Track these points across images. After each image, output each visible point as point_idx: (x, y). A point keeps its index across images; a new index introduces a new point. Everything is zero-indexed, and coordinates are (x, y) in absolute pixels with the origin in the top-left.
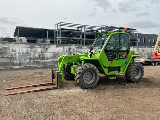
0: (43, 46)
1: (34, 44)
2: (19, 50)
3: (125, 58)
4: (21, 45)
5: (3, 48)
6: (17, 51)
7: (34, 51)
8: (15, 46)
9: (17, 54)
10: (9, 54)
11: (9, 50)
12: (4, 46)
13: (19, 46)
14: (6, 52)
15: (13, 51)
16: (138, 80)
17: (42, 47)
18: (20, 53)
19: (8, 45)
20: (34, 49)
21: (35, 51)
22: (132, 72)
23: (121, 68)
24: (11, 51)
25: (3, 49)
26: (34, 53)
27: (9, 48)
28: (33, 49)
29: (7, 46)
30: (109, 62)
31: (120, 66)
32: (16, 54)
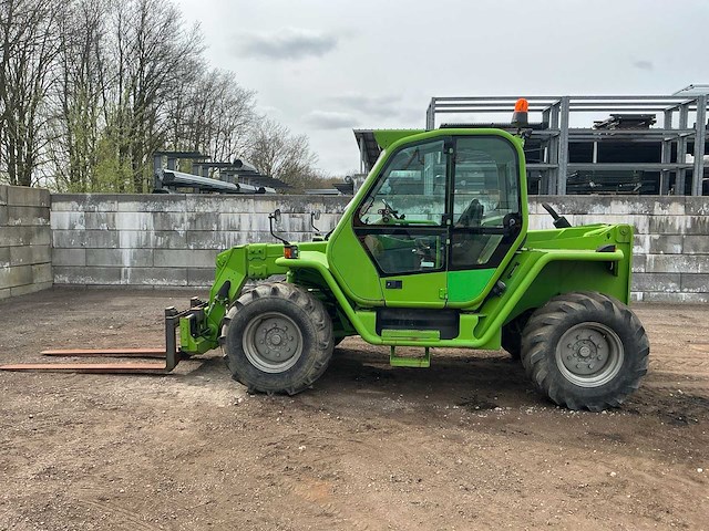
0: (340, 208)
1: (303, 201)
2: (251, 222)
3: (493, 263)
4: (259, 202)
5: (199, 216)
6: (245, 227)
7: (303, 227)
8: (236, 210)
9: (244, 236)
10: (218, 235)
11: (218, 223)
12: (202, 210)
13: (252, 210)
14: (208, 231)
15: (232, 228)
16: (594, 394)
17: (335, 211)
18: (254, 235)
19: (214, 204)
20: (302, 217)
21: (307, 228)
22: (542, 347)
23: (463, 317)
24: (223, 225)
25: (199, 220)
26: (304, 236)
27: (216, 215)
28: (301, 220)
29: (210, 210)
30: (384, 280)
31: (455, 303)
32: (239, 237)
